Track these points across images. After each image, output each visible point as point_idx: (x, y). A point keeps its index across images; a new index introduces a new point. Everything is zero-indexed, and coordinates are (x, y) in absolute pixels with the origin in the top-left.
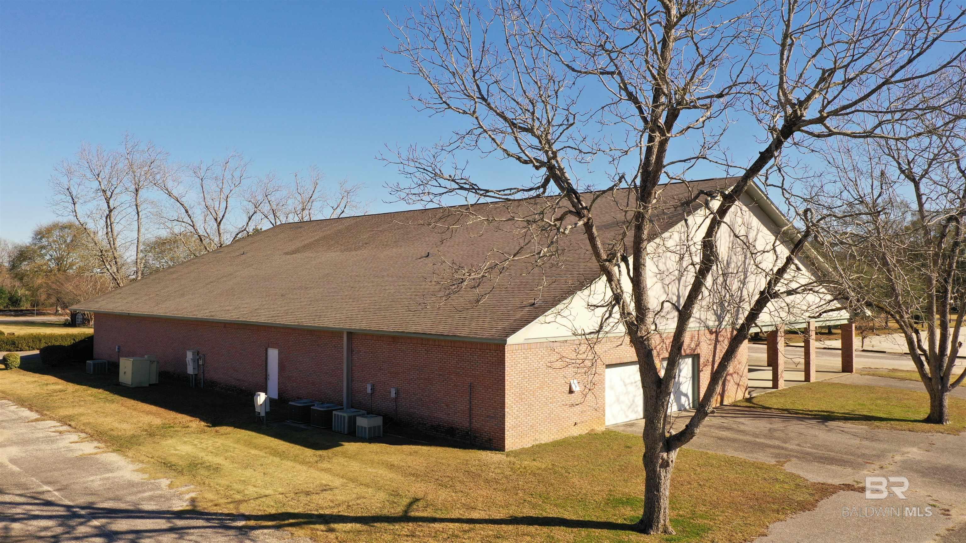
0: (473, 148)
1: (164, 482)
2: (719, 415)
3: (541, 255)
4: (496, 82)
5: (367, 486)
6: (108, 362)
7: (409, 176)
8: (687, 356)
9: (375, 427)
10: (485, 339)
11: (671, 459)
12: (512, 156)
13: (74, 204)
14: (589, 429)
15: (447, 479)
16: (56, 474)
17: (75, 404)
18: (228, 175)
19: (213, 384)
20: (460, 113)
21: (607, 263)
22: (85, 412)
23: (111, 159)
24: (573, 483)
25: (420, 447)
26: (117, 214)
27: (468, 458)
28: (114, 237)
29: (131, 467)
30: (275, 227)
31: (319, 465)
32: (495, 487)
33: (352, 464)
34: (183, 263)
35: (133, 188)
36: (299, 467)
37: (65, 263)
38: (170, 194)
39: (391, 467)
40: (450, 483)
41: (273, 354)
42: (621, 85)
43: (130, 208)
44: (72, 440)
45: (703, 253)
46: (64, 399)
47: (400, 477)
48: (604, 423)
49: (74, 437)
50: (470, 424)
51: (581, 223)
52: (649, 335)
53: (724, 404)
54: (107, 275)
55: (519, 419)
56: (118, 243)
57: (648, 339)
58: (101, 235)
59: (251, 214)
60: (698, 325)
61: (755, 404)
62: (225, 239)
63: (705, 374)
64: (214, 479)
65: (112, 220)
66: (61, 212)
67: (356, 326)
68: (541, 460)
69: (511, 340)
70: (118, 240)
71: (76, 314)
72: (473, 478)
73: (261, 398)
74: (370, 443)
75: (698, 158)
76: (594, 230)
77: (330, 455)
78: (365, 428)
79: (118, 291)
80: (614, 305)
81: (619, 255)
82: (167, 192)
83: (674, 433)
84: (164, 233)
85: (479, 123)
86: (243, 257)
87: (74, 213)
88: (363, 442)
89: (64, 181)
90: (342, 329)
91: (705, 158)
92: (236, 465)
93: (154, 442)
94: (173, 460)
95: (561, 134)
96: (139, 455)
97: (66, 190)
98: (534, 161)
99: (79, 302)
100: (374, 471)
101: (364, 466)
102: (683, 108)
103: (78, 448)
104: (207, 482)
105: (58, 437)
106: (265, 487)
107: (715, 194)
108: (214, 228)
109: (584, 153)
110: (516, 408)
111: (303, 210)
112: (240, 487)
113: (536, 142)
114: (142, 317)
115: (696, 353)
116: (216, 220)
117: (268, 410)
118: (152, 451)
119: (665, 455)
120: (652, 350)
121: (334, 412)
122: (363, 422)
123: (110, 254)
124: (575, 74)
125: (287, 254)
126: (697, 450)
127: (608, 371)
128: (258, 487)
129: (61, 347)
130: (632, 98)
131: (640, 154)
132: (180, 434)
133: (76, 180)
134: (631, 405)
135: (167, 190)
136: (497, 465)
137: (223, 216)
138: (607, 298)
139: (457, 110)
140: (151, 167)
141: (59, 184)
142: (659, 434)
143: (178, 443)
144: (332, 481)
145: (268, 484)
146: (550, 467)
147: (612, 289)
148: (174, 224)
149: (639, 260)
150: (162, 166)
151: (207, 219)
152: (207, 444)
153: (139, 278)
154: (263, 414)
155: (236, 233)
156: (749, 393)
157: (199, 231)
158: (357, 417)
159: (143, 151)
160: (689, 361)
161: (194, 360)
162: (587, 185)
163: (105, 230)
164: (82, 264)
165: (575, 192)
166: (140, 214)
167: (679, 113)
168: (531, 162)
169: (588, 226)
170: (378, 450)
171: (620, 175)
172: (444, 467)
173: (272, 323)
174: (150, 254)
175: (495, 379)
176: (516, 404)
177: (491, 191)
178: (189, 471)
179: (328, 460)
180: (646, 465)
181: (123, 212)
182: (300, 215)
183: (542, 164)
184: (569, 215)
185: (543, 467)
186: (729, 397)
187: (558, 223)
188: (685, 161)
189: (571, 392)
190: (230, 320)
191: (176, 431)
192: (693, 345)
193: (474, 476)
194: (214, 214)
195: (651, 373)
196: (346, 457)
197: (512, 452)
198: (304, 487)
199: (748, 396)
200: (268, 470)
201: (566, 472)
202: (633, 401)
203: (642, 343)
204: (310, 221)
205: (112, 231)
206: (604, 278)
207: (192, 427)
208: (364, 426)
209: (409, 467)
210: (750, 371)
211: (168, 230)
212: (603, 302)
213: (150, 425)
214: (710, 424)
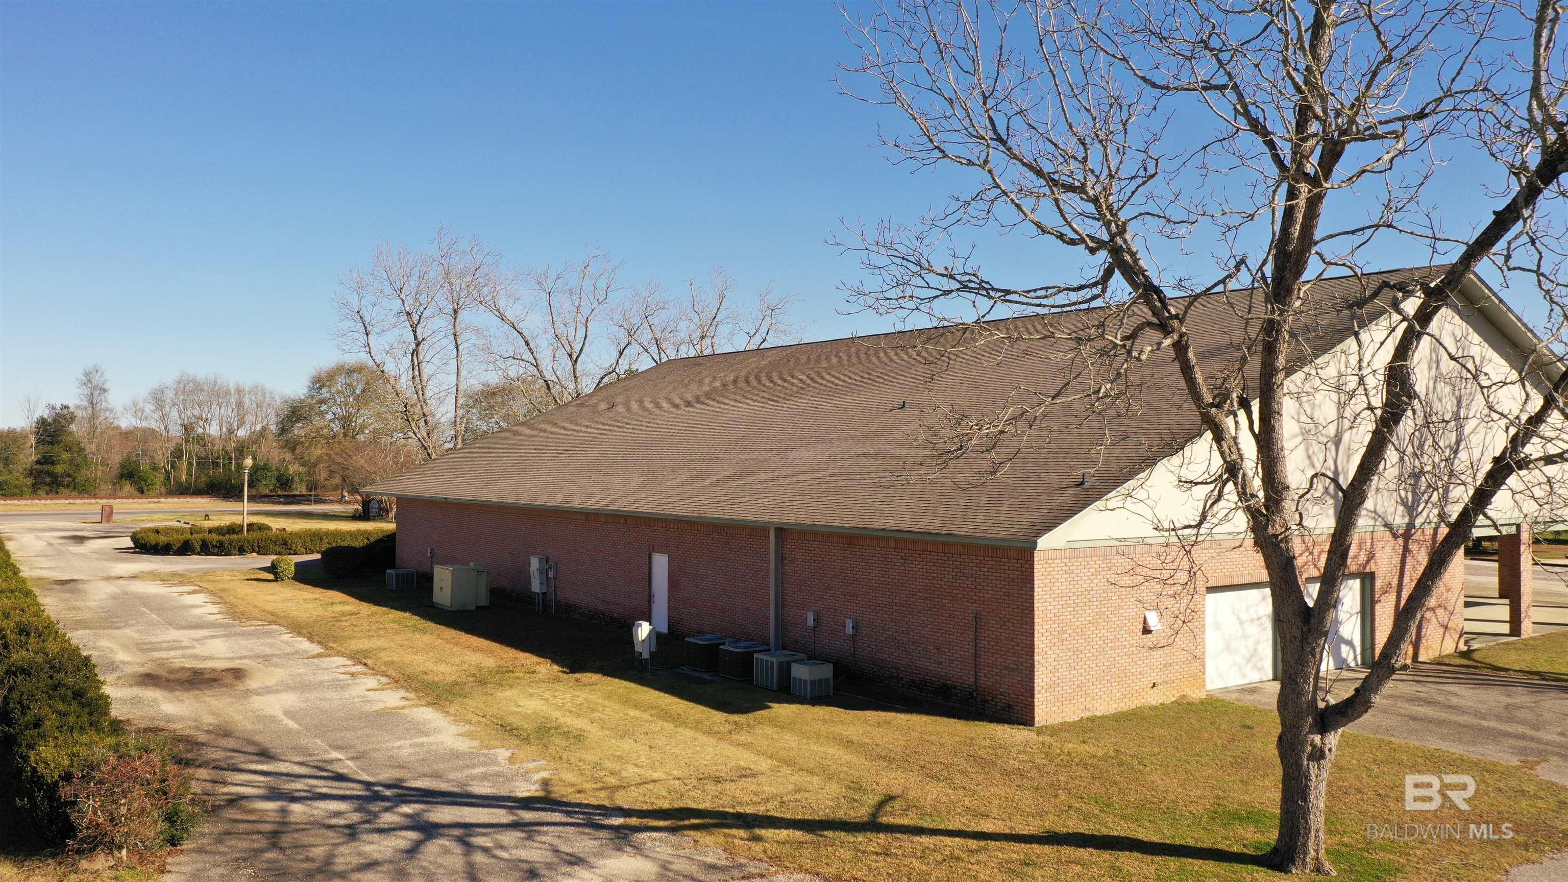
0: (982, 222)
1: (503, 754)
2: (1411, 678)
3: (1101, 395)
4: (1020, 113)
5: (811, 772)
6: (417, 572)
7: (877, 271)
8: (1353, 576)
9: (820, 681)
10: (1000, 539)
11: (1328, 746)
12: (1049, 232)
13: (367, 335)
14: (1178, 695)
15: (940, 767)
16: (349, 735)
17: (371, 633)
18: (587, 285)
19: (568, 609)
20: (962, 164)
21: (1214, 410)
22: (387, 645)
23: (419, 265)
24: (1153, 782)
25: (893, 714)
26: (426, 348)
27: (973, 735)
28: (424, 383)
29: (454, 729)
30: (659, 365)
31: (734, 737)
32: (1019, 783)
33: (786, 737)
34: (522, 423)
35: (449, 308)
36: (703, 738)
37: (353, 424)
38: (502, 317)
39: (848, 743)
40: (945, 773)
41: (661, 563)
42: (1238, 107)
43: (445, 339)
44: (369, 686)
45: (1387, 391)
46: (355, 626)
47: (863, 760)
48: (1204, 686)
49: (372, 682)
50: (976, 679)
51: (1167, 342)
52: (1288, 533)
53: (1420, 660)
54: (413, 442)
55: (1057, 675)
56: (428, 393)
57: (1286, 540)
58: (404, 382)
59: (623, 346)
60: (1371, 522)
61: (1477, 662)
62: (584, 385)
63: (1384, 607)
64: (575, 752)
65: (421, 357)
66: (349, 347)
67: (789, 518)
68: (1096, 743)
69: (1045, 542)
70: (428, 387)
71: (370, 502)
72: (983, 768)
73: (643, 630)
74: (813, 705)
75: (1377, 226)
76: (1191, 354)
77: (752, 722)
78: (805, 681)
79: (430, 465)
80: (1228, 480)
81: (1234, 395)
82: (498, 314)
83: (1333, 702)
84: (494, 378)
85: (994, 180)
86: (612, 413)
87: (367, 349)
88: (802, 703)
89: (354, 299)
90: (768, 522)
91: (1390, 226)
92: (607, 732)
93: (486, 694)
94: (515, 721)
95: (1133, 193)
96: (465, 712)
97: (356, 314)
98: (1087, 239)
99: (373, 482)
100: (821, 749)
101: (804, 741)
102: (1352, 140)
103: (378, 699)
104: (565, 757)
105: (350, 682)
106: (653, 768)
107: (1411, 288)
108: (567, 369)
109: (1175, 223)
110: (1053, 656)
111: (702, 338)
112: (616, 766)
113: (1090, 208)
114: (464, 504)
115: (1367, 570)
116: (570, 356)
117: (654, 649)
118: (483, 706)
119: (1317, 739)
120: (1294, 557)
121: (756, 655)
122: (801, 672)
123: (417, 409)
124: (1157, 92)
125: (678, 406)
126: (1372, 736)
127: (1211, 597)
128: (642, 767)
129: (350, 550)
130: (1257, 127)
131: (1273, 223)
132: (523, 682)
133: (370, 298)
134: (1251, 657)
135: (498, 311)
136: (1021, 748)
137: (581, 350)
138: (1213, 469)
139: (958, 160)
140: (476, 276)
141: (346, 305)
142: (1307, 702)
143: (521, 696)
144: (755, 763)
145: (657, 763)
146: (1112, 754)
147: (1222, 454)
148: (509, 364)
149: (1270, 404)
150: (491, 274)
151: (557, 355)
152: (562, 699)
153: (459, 446)
154: (646, 655)
155: (600, 377)
156: (1466, 642)
157: (545, 373)
158: (793, 664)
159: (464, 252)
160: (1356, 584)
161: (540, 571)
162: (1178, 278)
163: (411, 372)
164: (377, 426)
165: (1158, 291)
166: (460, 348)
167: (1343, 149)
168: (1083, 241)
169: (1180, 348)
170: (827, 717)
171: (1238, 259)
172: (934, 748)
173: (660, 514)
174: (474, 411)
175: (1018, 606)
176: (1054, 648)
177: (1015, 292)
178: (538, 739)
179: (749, 729)
180: (1283, 756)
181: (435, 346)
182: (697, 347)
183: (1101, 245)
184: (1147, 329)
185: (1100, 754)
186: (1428, 648)
187: (1128, 343)
188: (1353, 232)
189: (1146, 631)
190: (595, 509)
191: (517, 678)
192: (1362, 558)
193: (985, 764)
194: (568, 348)
195: (1292, 598)
196: (776, 726)
197: (1046, 727)
198: (712, 770)
199: (1465, 648)
200: (656, 741)
201: (1139, 763)
202: (1255, 650)
203: (1277, 545)
204: (714, 354)
205: (420, 375)
206: (1209, 435)
207: (540, 672)
208: (803, 678)
209: (877, 745)
210: (1467, 605)
211: (500, 373)
212: (1206, 476)
213: (480, 669)
214: (1395, 693)
